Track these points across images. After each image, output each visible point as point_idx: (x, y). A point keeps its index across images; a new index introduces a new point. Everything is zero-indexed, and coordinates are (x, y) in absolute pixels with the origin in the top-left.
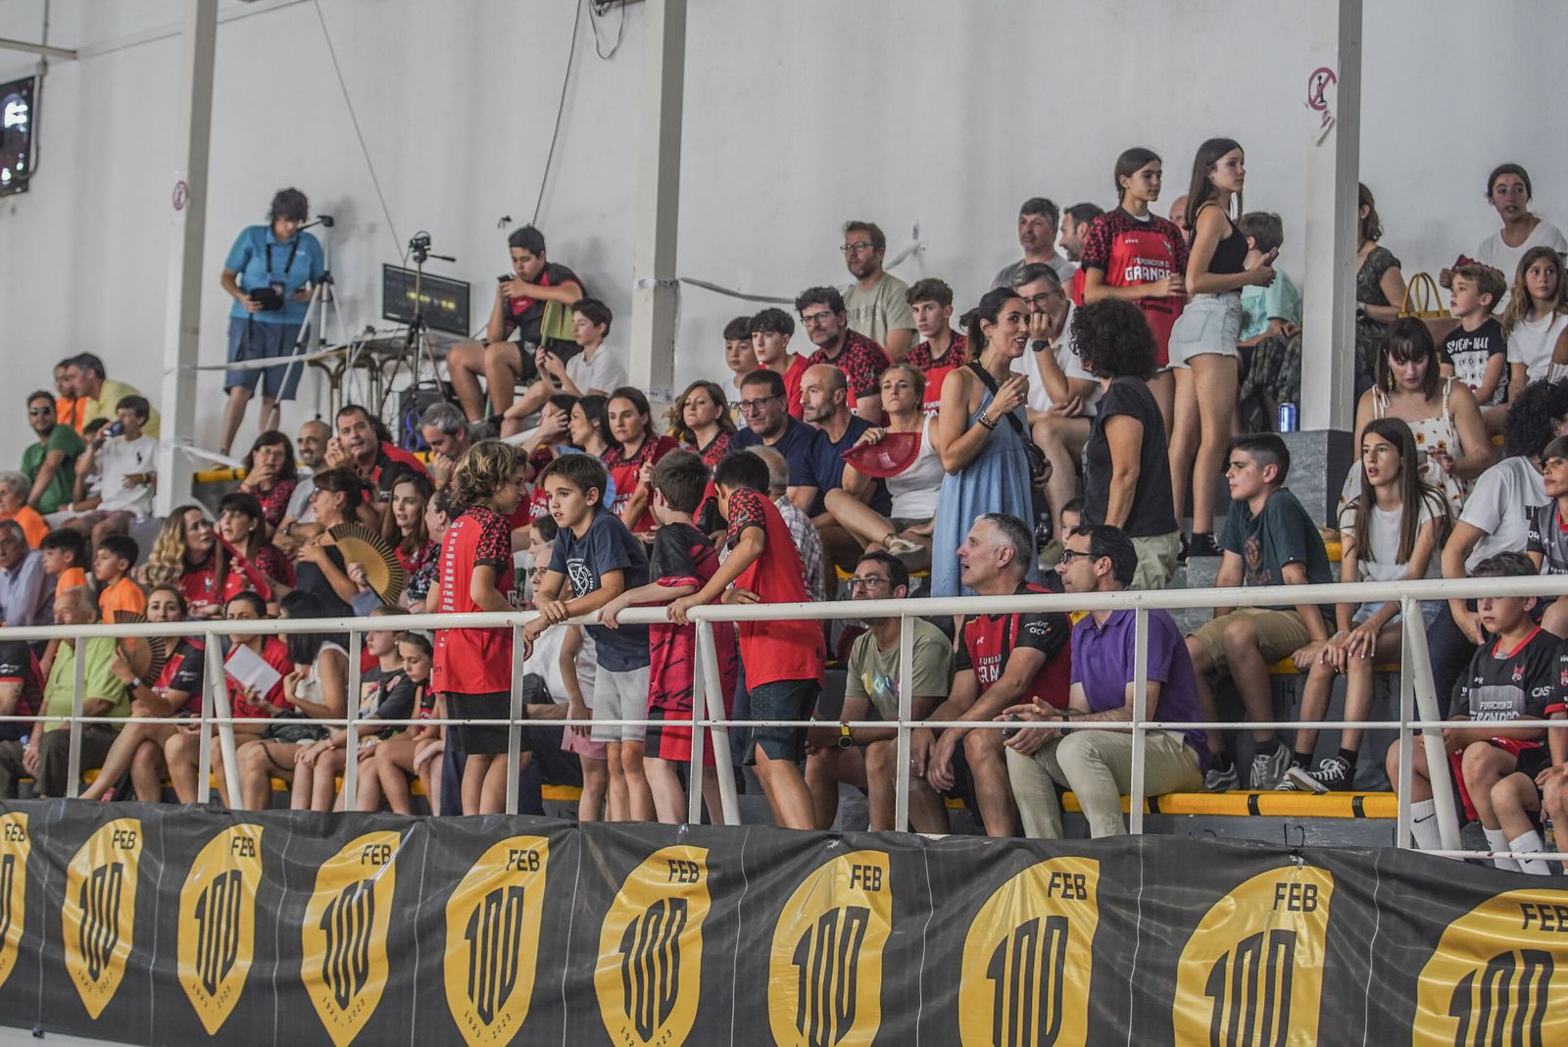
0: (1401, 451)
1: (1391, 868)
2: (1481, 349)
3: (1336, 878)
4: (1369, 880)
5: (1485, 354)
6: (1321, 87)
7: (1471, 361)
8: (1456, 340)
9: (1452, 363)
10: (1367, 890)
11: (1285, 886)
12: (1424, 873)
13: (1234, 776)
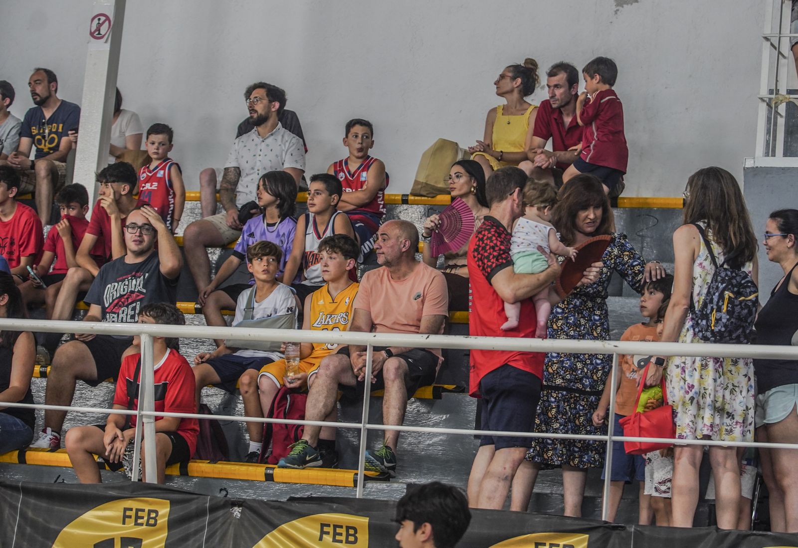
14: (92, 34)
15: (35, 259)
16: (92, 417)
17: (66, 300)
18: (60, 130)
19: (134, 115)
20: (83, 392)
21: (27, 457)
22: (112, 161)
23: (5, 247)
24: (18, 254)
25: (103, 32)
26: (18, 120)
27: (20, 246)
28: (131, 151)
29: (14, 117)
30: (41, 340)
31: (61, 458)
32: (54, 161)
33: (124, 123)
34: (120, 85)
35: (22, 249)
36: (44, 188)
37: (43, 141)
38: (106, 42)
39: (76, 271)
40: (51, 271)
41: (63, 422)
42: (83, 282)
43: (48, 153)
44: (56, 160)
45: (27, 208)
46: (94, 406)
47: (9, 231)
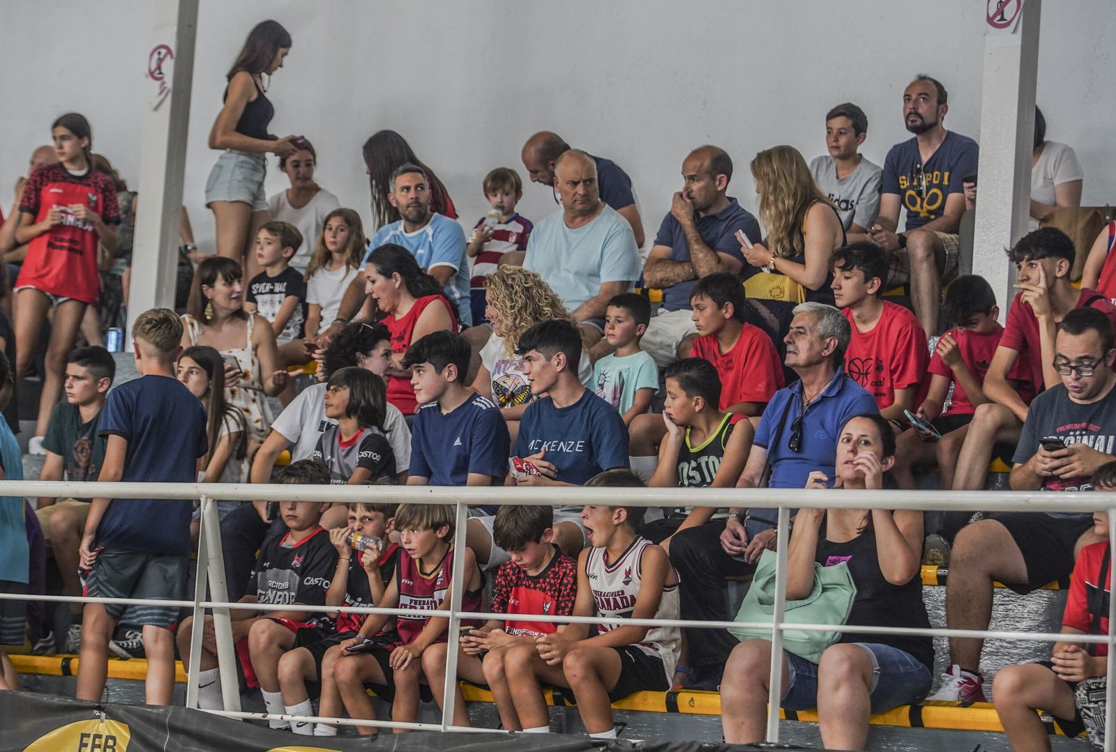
0: (210, 376)
1: (179, 724)
2: (280, 292)
3: (133, 732)
4: (161, 733)
5: (283, 295)
6: (160, 61)
7: (272, 302)
8: (260, 283)
9: (255, 302)
10: (158, 742)
11: (88, 735)
12: (207, 729)
13: (52, 643)
14: (990, 20)
15: (918, 391)
16: (1027, 648)
17: (974, 459)
18: (946, 182)
19: (1067, 150)
20: (1010, 607)
21: (924, 716)
22: (1034, 226)
23: (867, 374)
24: (889, 385)
25: (1008, 16)
26: (876, 167)
27: (893, 372)
28: (1065, 209)
29: (869, 163)
30: (936, 524)
31: (984, 717)
32: (937, 233)
33: (1051, 163)
34: (1041, 101)
35: (895, 377)
36: (923, 277)
37: (919, 200)
38: (1015, 31)
39: (989, 411)
40: (944, 411)
41: (979, 658)
42: (1001, 428)
43: (927, 220)
44: (940, 230)
45: (899, 310)
46: (1030, 629)
47: (871, 348)
